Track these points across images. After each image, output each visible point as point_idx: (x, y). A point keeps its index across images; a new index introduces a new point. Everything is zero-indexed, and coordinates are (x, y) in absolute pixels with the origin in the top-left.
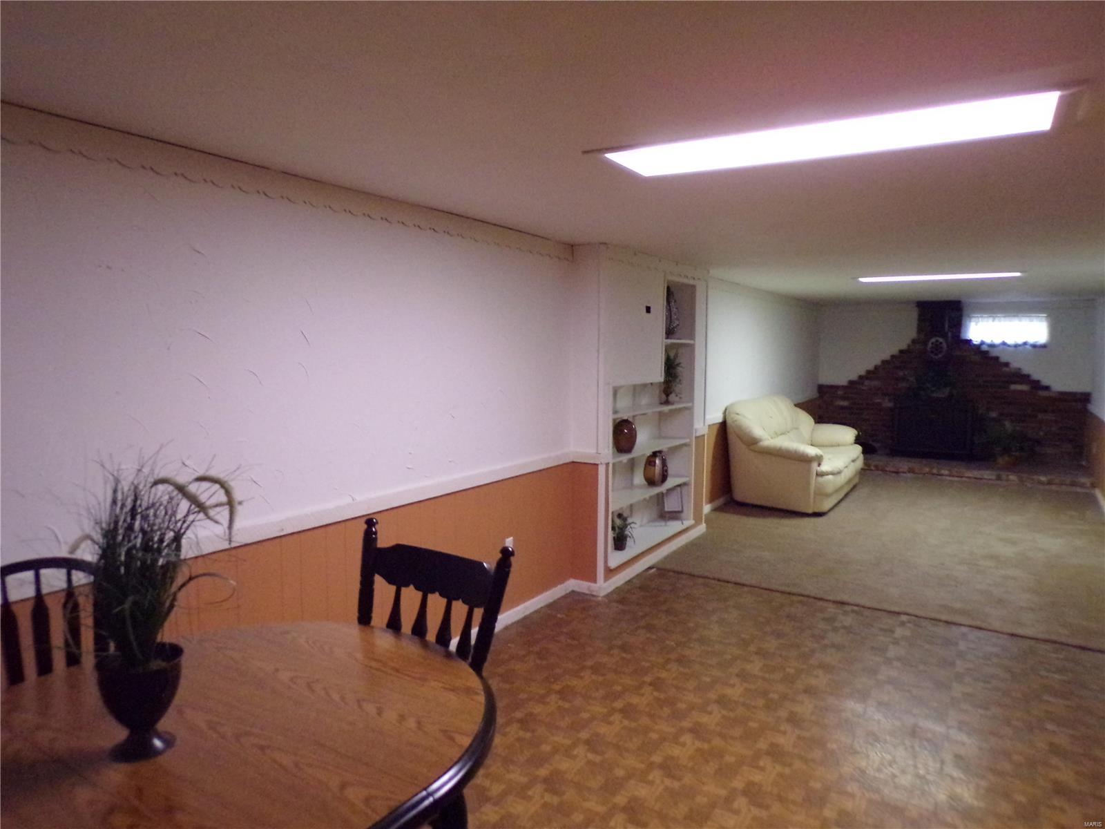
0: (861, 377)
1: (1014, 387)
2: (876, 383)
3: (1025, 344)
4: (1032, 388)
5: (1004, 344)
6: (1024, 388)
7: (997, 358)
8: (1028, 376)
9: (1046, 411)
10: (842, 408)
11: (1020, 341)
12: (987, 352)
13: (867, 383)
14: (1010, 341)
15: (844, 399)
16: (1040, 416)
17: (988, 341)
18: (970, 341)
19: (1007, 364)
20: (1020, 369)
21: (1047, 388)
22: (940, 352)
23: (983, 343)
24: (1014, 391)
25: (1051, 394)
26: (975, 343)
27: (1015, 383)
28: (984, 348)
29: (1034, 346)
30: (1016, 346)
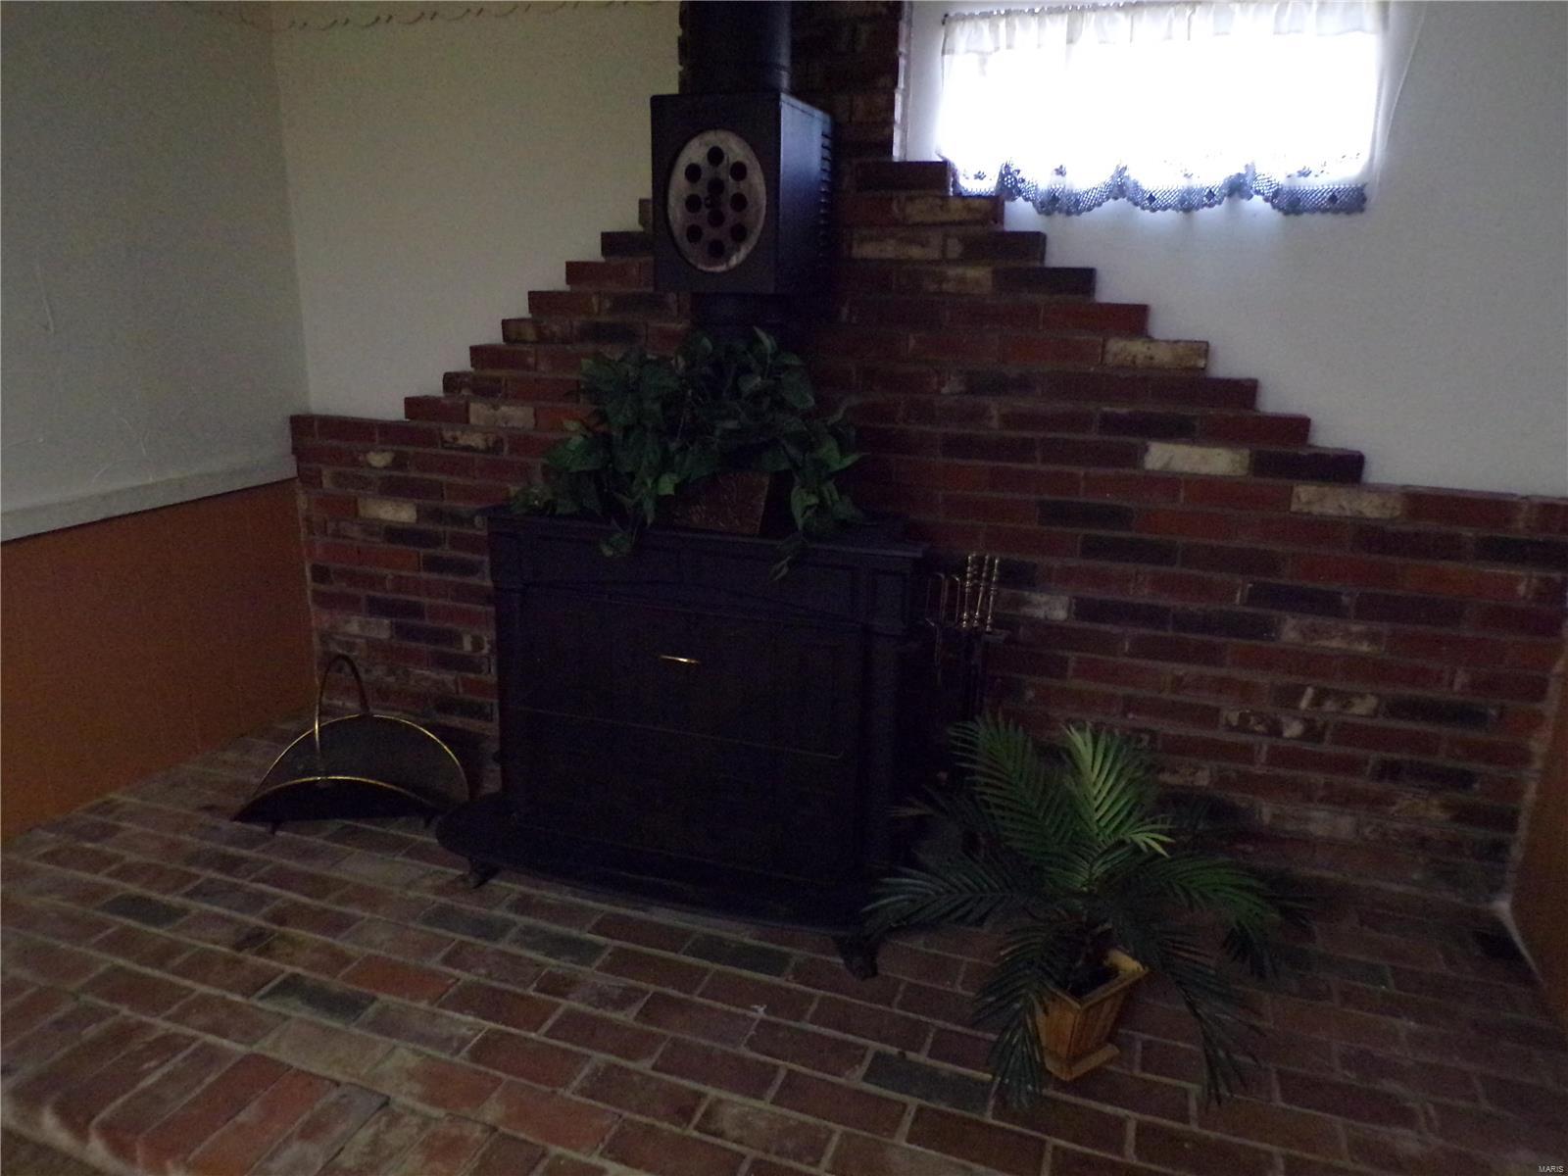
0: (451, 381)
1: (1161, 456)
2: (517, 415)
3: (1237, 188)
4: (1261, 465)
5: (1120, 188)
6: (1219, 461)
7: (1083, 279)
8: (1245, 391)
9: (1325, 604)
10: (396, 534)
11: (1214, 177)
12: (1035, 241)
13: (479, 411)
14: (1158, 177)
15: (393, 489)
16: (1290, 630)
17: (1039, 177)
18: (939, 173)
19: (1133, 318)
20: (1203, 349)
21: (1347, 468)
22: (740, 234)
23: (1009, 186)
24: (1169, 482)
25: (1368, 507)
26: (969, 185)
27: (1176, 431)
28: (1021, 215)
29: (1290, 203)
30: (1188, 203)
